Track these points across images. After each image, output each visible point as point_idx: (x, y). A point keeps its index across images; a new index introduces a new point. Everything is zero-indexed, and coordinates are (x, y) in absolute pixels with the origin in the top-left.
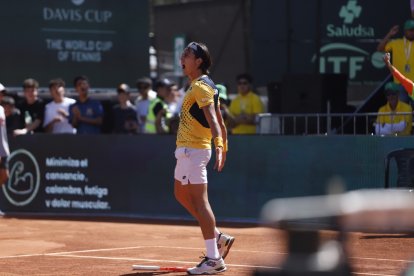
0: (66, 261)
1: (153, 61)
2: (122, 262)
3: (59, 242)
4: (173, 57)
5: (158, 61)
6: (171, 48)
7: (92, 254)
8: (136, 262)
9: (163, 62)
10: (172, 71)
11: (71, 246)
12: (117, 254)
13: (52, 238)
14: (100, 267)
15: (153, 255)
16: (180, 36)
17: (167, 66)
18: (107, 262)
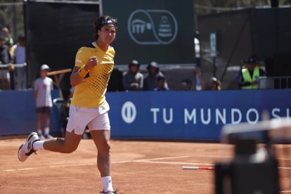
0: (145, 165)
1: (197, 48)
2: (177, 165)
3: (143, 154)
4: (209, 45)
5: (201, 48)
6: (208, 40)
7: (160, 161)
8: (185, 165)
9: (204, 48)
10: (209, 53)
11: (148, 156)
12: (175, 161)
13: (138, 152)
14: (164, 168)
15: (195, 161)
16: (213, 32)
17: (207, 51)
18: (168, 165)
